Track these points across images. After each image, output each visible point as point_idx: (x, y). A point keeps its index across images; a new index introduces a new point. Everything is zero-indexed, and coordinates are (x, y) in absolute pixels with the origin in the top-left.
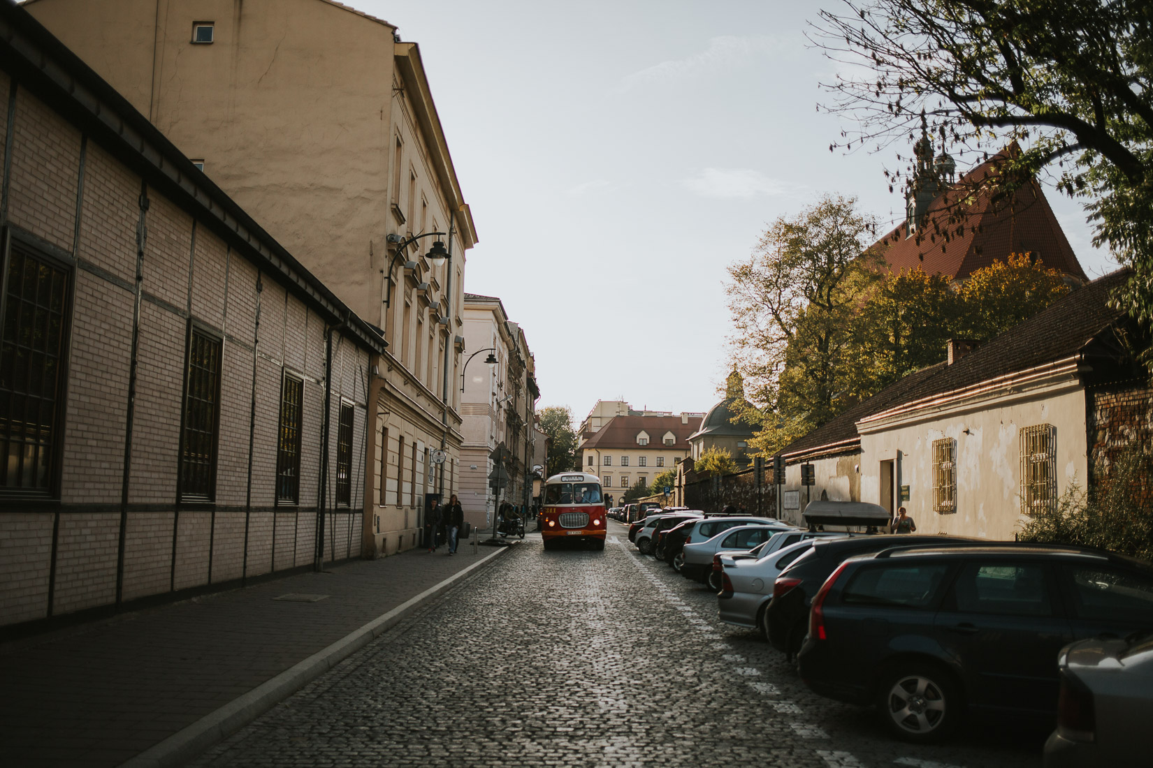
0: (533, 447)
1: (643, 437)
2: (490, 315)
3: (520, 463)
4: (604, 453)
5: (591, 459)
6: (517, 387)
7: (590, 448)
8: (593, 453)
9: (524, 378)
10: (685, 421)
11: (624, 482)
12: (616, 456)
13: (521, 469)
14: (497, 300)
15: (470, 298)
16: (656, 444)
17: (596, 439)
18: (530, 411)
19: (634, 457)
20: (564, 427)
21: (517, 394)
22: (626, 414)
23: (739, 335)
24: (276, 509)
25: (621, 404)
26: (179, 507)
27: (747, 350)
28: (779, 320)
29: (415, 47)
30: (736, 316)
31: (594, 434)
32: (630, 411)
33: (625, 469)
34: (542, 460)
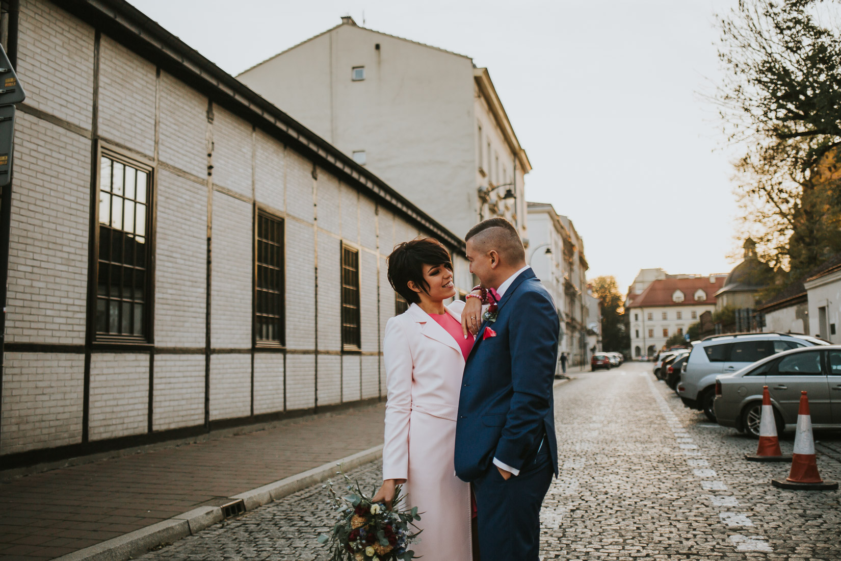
0: (587, 310)
1: (678, 296)
2: (547, 216)
3: (578, 323)
4: (647, 311)
5: (636, 316)
6: (571, 264)
7: (635, 307)
8: (638, 311)
9: (576, 258)
10: (713, 280)
11: (665, 333)
12: (657, 313)
13: (578, 327)
14: (550, 205)
15: (531, 205)
16: (689, 302)
17: (639, 300)
18: (582, 282)
19: (672, 312)
20: (613, 291)
21: (571, 270)
22: (663, 278)
23: (742, 212)
24: (343, 352)
25: (658, 270)
26: (254, 350)
27: (747, 224)
28: (772, 199)
29: (486, 71)
30: (737, 198)
31: (637, 296)
32: (667, 275)
33: (665, 322)
34: (596, 319)
